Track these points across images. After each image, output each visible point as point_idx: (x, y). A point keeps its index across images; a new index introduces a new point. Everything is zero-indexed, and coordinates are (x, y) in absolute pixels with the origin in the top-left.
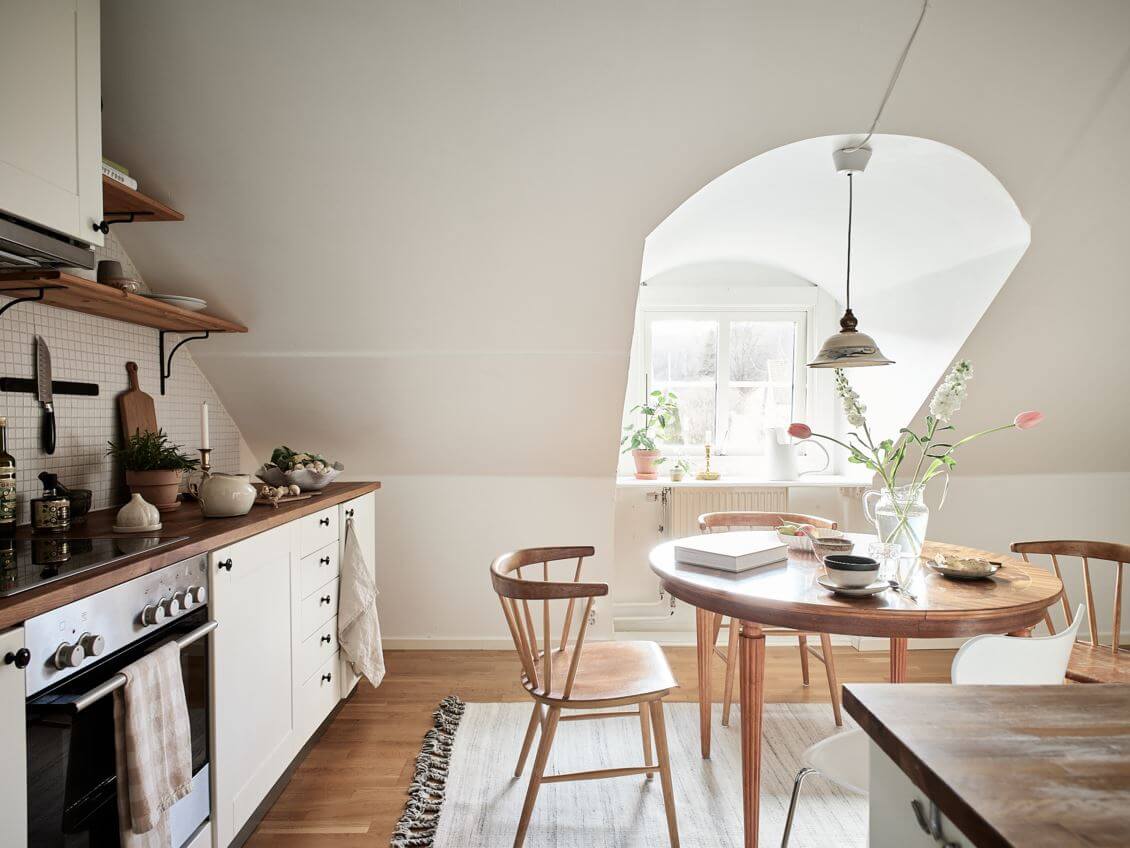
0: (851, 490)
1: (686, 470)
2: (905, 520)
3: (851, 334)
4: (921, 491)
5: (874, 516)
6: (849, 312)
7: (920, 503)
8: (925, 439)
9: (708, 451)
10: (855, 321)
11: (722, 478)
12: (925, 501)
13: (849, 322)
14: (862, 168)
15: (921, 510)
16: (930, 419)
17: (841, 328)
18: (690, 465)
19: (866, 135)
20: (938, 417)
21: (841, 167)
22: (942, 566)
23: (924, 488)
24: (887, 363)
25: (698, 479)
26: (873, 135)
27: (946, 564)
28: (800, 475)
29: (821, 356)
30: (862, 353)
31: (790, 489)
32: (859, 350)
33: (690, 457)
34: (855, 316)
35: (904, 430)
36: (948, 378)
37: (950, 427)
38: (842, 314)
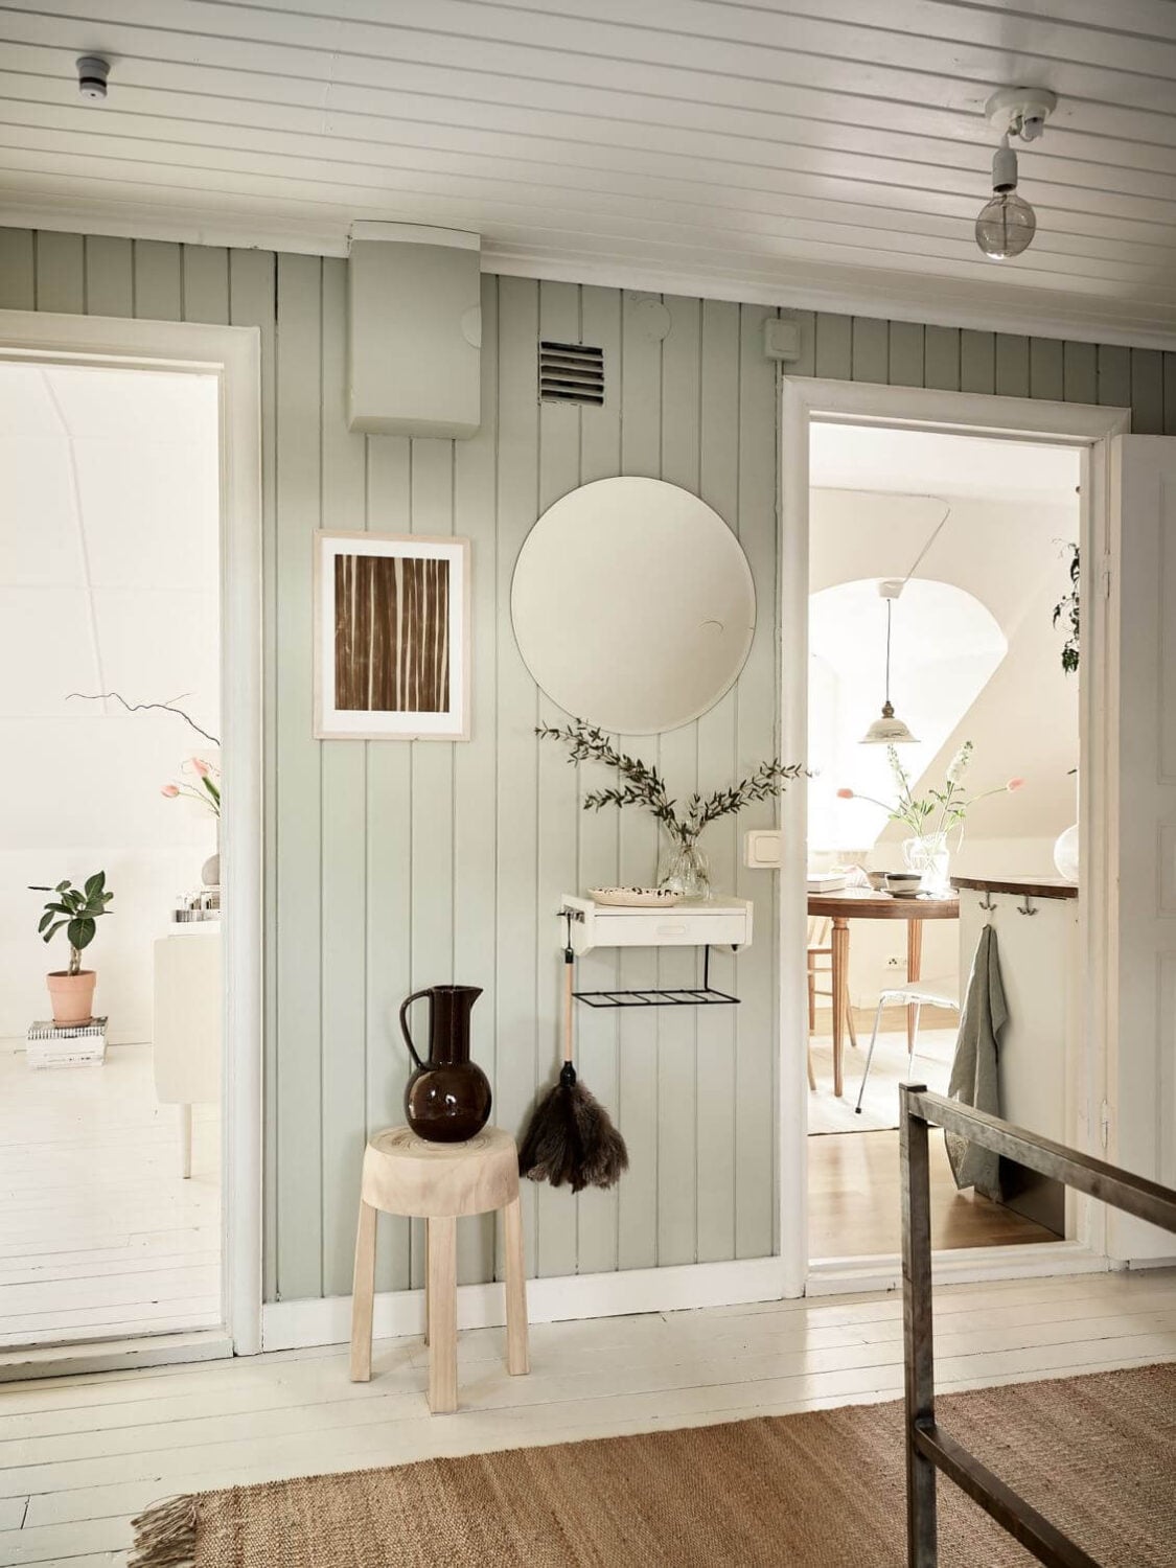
3: (890, 720)
4: (943, 839)
6: (888, 703)
7: (943, 847)
8: (946, 798)
10: (893, 711)
13: (888, 711)
14: (897, 597)
16: (949, 783)
17: (883, 715)
19: (904, 579)
20: (953, 781)
21: (883, 595)
23: (945, 837)
26: (910, 580)
29: (868, 736)
30: (900, 734)
32: (898, 731)
34: (893, 706)
35: (931, 791)
36: (959, 752)
37: (962, 789)
38: (883, 705)
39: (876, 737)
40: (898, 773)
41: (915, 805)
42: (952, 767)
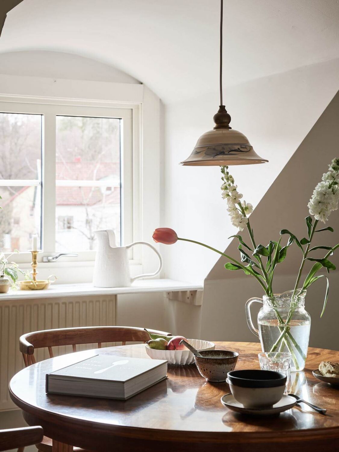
0: (180, 294)
1: (15, 280)
2: (287, 331)
3: (224, 131)
4: (302, 297)
5: (257, 328)
6: (222, 108)
7: (302, 310)
8: (304, 241)
9: (35, 257)
10: (229, 118)
11: (50, 287)
12: (305, 309)
13: (222, 119)
15: (304, 318)
16: (310, 219)
17: (215, 125)
18: (18, 274)
20: (317, 217)
22: (328, 375)
23: (305, 294)
24: (261, 161)
25: (23, 289)
27: (333, 373)
28: (132, 280)
30: (238, 150)
31: (118, 296)
32: (236, 147)
33: (17, 265)
34: (228, 112)
35: (284, 232)
36: (325, 175)
37: (329, 229)
38: (216, 110)
39: (207, 154)
40: (237, 206)
41: (262, 251)
42: (315, 197)
